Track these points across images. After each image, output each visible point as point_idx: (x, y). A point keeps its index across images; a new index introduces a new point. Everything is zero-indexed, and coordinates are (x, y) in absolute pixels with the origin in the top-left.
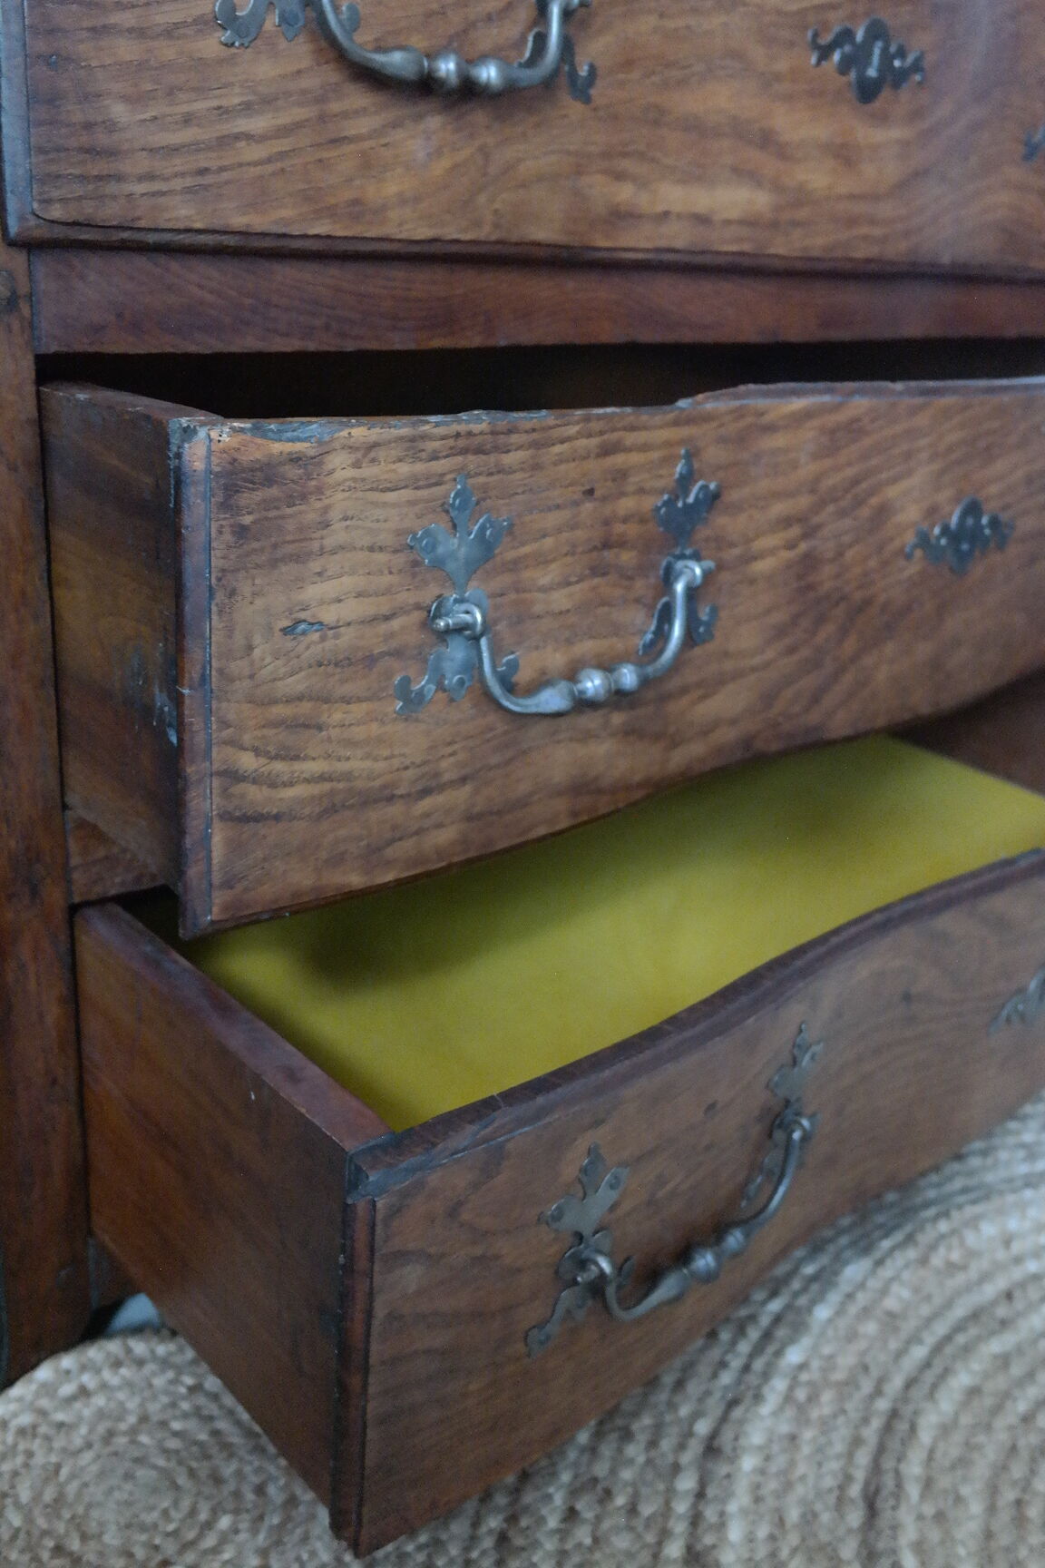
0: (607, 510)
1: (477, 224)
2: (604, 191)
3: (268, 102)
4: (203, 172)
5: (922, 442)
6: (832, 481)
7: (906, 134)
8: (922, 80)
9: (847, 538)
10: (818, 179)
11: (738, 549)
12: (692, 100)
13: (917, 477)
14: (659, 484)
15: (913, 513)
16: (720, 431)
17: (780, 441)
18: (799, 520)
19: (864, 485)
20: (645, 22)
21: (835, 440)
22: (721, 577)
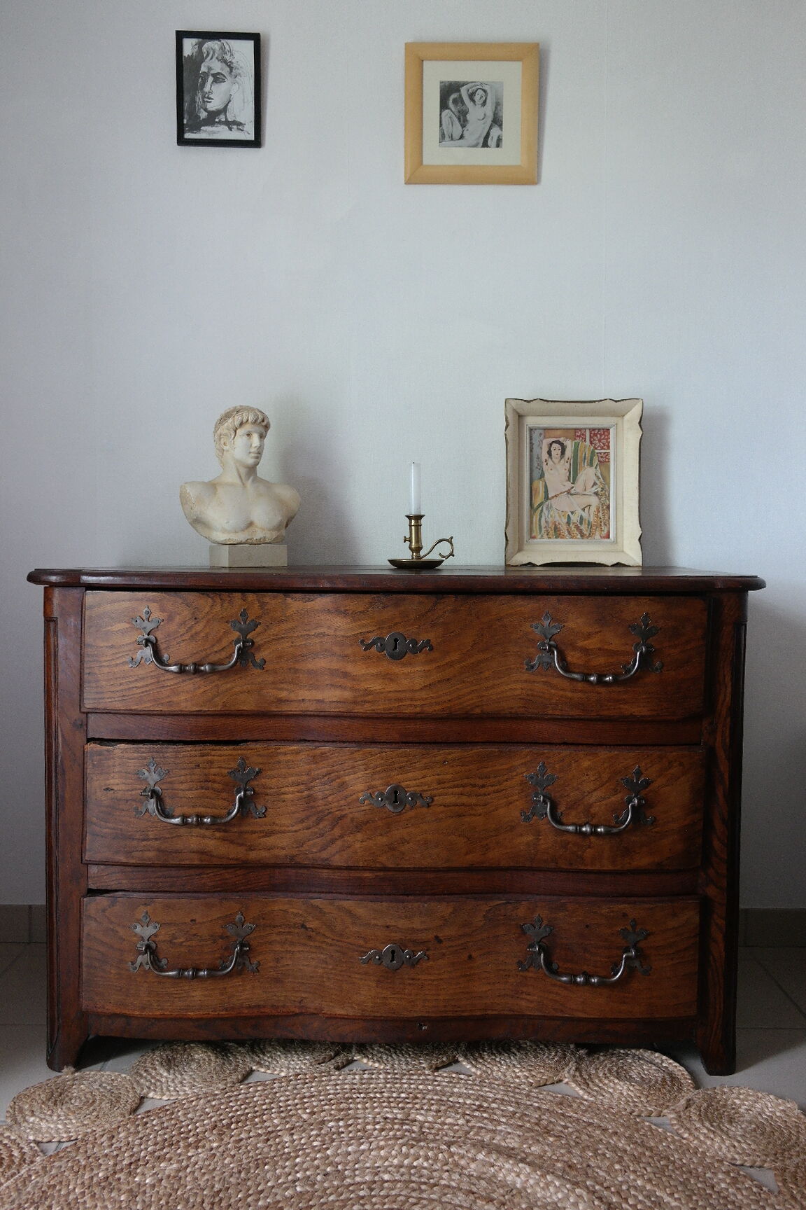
0: (206, 771)
1: (216, 706)
2: (271, 693)
3: (142, 679)
4: (124, 696)
5: (360, 763)
6: (316, 772)
7: (427, 668)
8: (432, 649)
9: (327, 792)
10: (376, 686)
11: (274, 790)
12: (310, 665)
13: (359, 775)
14: (230, 766)
15: (360, 787)
16: (258, 753)
17: (289, 757)
18: (303, 784)
19: (333, 775)
20: (285, 645)
21: (315, 759)
22: (267, 797)
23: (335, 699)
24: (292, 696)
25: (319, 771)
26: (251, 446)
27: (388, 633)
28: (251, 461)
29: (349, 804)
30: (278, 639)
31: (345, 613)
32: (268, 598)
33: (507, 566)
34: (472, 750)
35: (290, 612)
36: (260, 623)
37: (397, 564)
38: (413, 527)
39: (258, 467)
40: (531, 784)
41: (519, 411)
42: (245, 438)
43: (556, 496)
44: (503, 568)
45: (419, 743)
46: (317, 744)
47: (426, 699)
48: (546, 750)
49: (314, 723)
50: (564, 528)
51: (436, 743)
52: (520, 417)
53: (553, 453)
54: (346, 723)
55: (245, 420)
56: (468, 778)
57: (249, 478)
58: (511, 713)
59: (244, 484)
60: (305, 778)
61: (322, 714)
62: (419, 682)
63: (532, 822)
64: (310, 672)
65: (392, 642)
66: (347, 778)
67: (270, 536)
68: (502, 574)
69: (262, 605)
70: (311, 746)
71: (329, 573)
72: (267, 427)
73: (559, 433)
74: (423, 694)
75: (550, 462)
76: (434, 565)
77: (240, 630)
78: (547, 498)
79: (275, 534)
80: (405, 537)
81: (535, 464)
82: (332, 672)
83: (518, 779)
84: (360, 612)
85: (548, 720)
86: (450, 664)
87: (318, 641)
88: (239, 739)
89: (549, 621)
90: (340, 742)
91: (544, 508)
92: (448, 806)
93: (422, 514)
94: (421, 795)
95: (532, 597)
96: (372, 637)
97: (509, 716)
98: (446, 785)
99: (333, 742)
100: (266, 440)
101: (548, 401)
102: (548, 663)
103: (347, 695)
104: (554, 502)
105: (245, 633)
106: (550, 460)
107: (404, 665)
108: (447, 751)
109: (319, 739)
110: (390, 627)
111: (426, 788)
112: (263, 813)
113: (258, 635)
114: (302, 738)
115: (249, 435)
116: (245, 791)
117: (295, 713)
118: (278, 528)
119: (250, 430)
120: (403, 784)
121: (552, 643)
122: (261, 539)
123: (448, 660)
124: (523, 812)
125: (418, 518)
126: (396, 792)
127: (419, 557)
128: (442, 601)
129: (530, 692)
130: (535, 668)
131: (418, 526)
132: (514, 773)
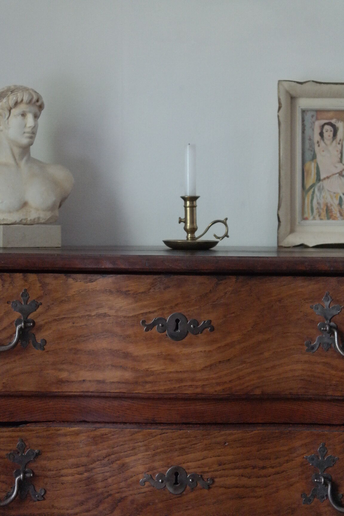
5: (140, 444)
6: (96, 454)
7: (208, 348)
8: (212, 329)
9: (108, 474)
10: (157, 367)
11: (54, 472)
12: (91, 346)
13: (140, 456)
14: (9, 448)
15: (141, 468)
16: (38, 434)
17: (69, 439)
18: (83, 466)
19: (113, 456)
20: (66, 326)
21: (96, 440)
22: (46, 480)
23: (115, 380)
24: (73, 377)
25: (100, 452)
26: (25, 126)
27: (170, 313)
28: (25, 141)
29: (129, 486)
30: (58, 320)
31: (126, 294)
32: (49, 279)
33: (279, 247)
34: (252, 431)
35: (71, 292)
36: (41, 304)
37: (173, 246)
38: (188, 209)
39: (31, 147)
40: (312, 465)
41: (291, 92)
42: (20, 118)
43: (328, 178)
44: (276, 249)
45: (199, 424)
46: (98, 425)
47: (207, 379)
48: (326, 431)
49: (95, 403)
50: (335, 210)
51: (216, 424)
52: (293, 99)
53: (326, 135)
54: (126, 403)
55: (19, 100)
56: (249, 460)
57: (22, 159)
58: (290, 394)
59: (17, 164)
60: (84, 460)
61: (103, 394)
62: (201, 362)
63: (313, 504)
64: (92, 353)
65: (174, 323)
66: (127, 460)
67: (44, 216)
68: (274, 255)
69: (44, 285)
70: (91, 427)
71: (110, 254)
72: (41, 107)
73: (330, 114)
74: (204, 375)
75: (322, 144)
76: (208, 246)
77: (21, 311)
78: (319, 179)
79: (49, 215)
80: (180, 218)
81: (307, 146)
82: (113, 353)
83: (299, 460)
84: (142, 293)
85: (329, 401)
86: (231, 345)
87: (99, 321)
88: (18, 420)
89: (329, 302)
90: (120, 423)
91: (316, 190)
92: (229, 488)
93: (197, 195)
94: (201, 476)
95: (313, 278)
96: (153, 318)
97: (290, 396)
98: (227, 466)
99: (114, 423)
100: (40, 120)
101: (320, 83)
102: (328, 344)
103: (128, 375)
104: (326, 184)
105: (25, 313)
106: (322, 142)
107: (185, 345)
108: (228, 432)
109: (99, 420)
110: (171, 308)
111: (207, 469)
112: (42, 496)
113: (39, 315)
114: (83, 419)
115: (23, 115)
116: (25, 473)
117: (76, 394)
118: (52, 209)
119: (25, 110)
120: (184, 466)
121: (332, 324)
122: (34, 219)
123: (229, 340)
124: (303, 495)
125: (193, 199)
126: (176, 474)
127: (193, 238)
128: (224, 282)
129: (309, 373)
130: (316, 349)
131: (193, 207)
132: (295, 455)
